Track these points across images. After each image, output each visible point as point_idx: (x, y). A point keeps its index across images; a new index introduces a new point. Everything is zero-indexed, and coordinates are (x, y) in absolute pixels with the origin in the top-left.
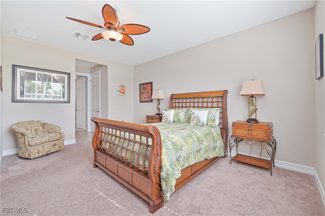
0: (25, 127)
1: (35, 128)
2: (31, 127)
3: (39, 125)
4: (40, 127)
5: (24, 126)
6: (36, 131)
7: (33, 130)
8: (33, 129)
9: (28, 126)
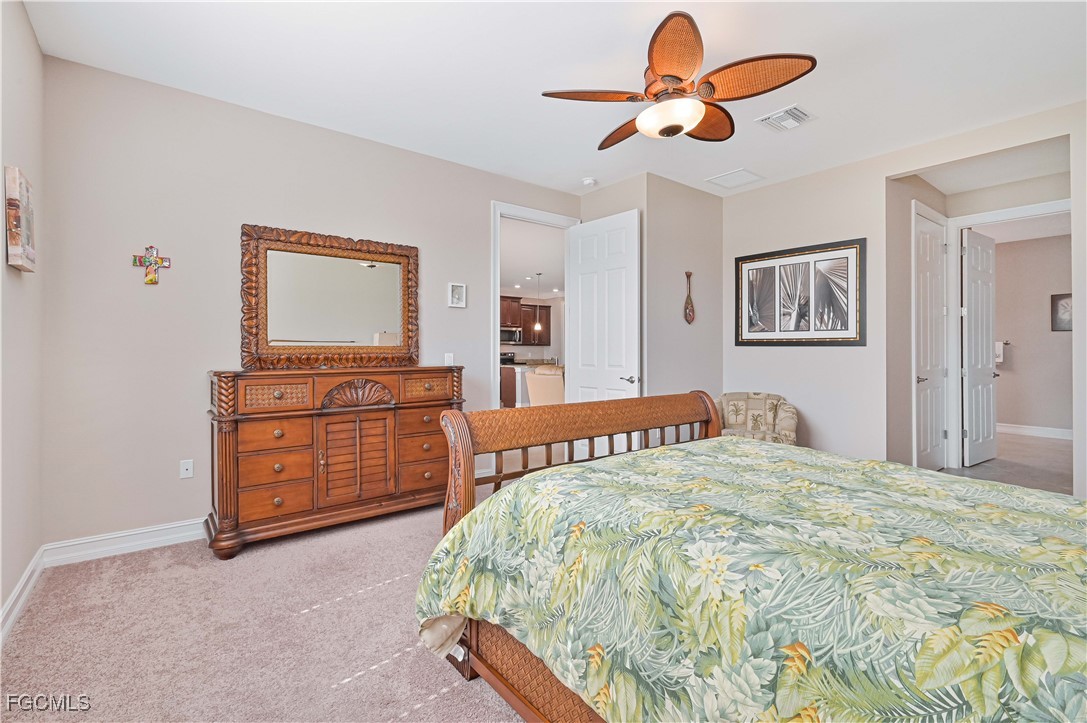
0: (734, 405)
1: (756, 413)
2: (747, 410)
3: (767, 407)
4: (768, 413)
5: (731, 403)
6: (756, 420)
7: (750, 417)
8: (750, 413)
9: (741, 403)
